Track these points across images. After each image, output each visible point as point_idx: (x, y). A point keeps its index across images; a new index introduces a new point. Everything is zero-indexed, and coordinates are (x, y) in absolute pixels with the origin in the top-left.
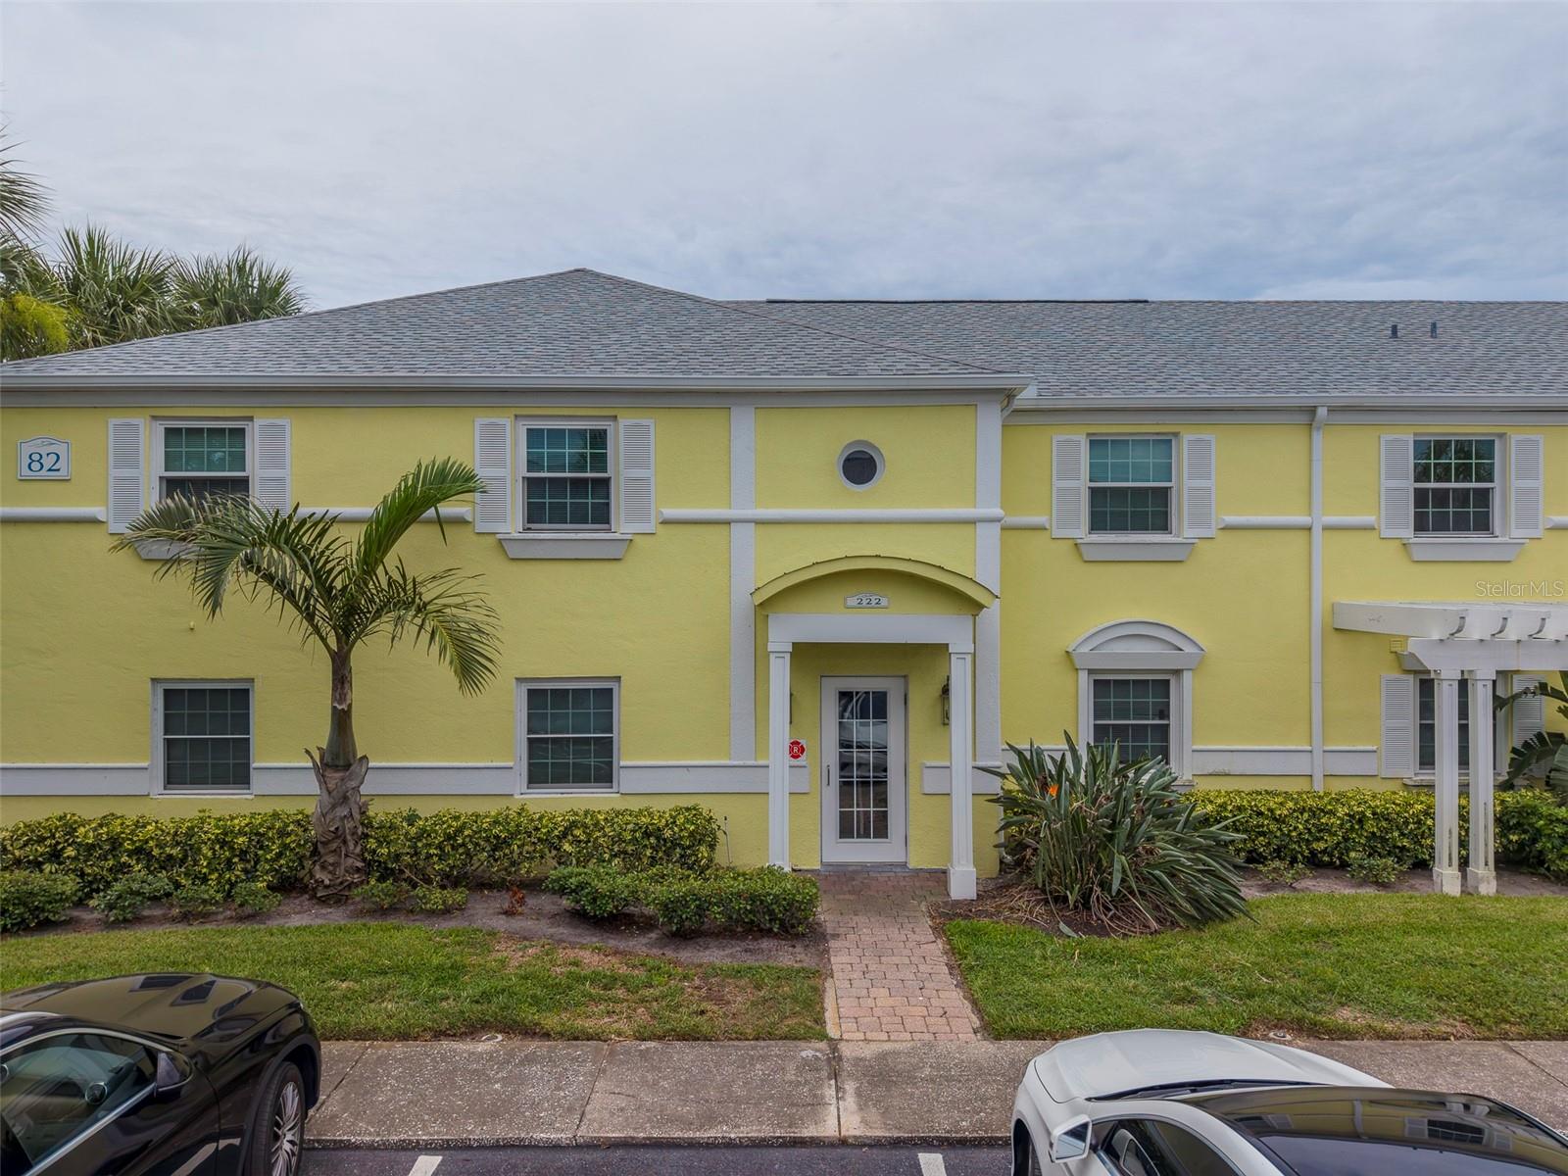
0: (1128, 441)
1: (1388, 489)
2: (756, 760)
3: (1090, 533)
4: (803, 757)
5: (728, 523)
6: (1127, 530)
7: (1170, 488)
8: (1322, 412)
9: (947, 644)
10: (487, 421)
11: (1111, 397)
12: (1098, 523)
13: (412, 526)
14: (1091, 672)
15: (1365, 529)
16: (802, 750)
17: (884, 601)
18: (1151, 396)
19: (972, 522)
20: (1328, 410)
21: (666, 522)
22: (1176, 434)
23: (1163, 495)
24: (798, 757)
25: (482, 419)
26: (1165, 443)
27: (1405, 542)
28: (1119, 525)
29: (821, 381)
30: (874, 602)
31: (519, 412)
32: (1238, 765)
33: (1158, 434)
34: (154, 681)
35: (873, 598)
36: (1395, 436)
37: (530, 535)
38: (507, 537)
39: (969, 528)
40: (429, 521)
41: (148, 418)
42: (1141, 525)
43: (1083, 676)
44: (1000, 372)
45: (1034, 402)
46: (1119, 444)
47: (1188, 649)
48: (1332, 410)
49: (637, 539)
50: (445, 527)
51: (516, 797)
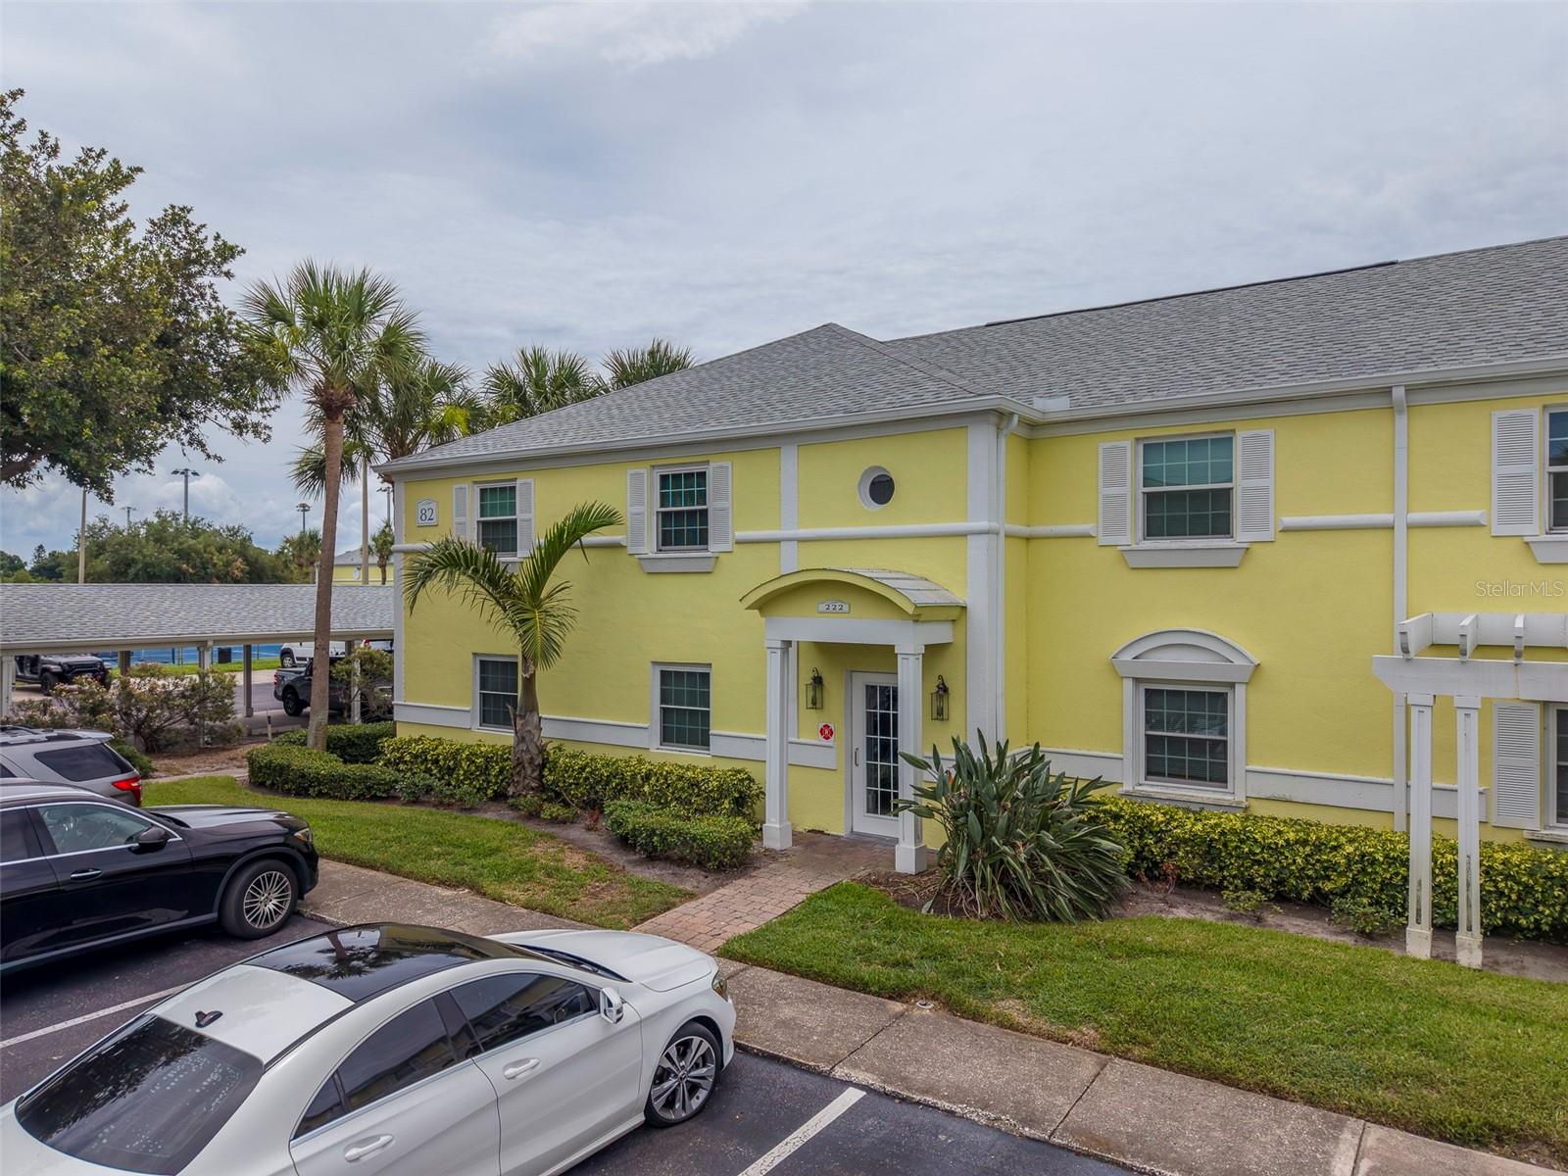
0: (1184, 442)
1: (1501, 477)
2: (798, 738)
3: (1144, 539)
4: (832, 738)
5: (778, 541)
6: (1186, 535)
7: (1232, 489)
8: (1399, 393)
9: (894, 646)
10: (633, 471)
11: (1147, 402)
12: (1153, 530)
13: (567, 552)
14: (1137, 681)
15: (1471, 526)
16: (831, 733)
17: (846, 608)
18: (1199, 395)
19: (964, 535)
20: (1406, 390)
21: (738, 542)
22: (1233, 431)
23: (1224, 496)
24: (829, 738)
25: (632, 469)
26: (1225, 442)
27: (1526, 539)
28: (1175, 530)
29: (839, 419)
30: (838, 608)
31: (654, 463)
32: (1300, 791)
33: (1216, 432)
34: (475, 654)
35: (837, 605)
36: (1511, 412)
37: (661, 555)
38: (645, 556)
39: (961, 541)
40: (576, 548)
41: (471, 484)
42: (1198, 529)
43: (1128, 684)
44: (980, 395)
45: (1069, 414)
46: (1175, 446)
47: (1238, 661)
48: (1410, 390)
49: (721, 555)
50: (586, 550)
51: (652, 750)
